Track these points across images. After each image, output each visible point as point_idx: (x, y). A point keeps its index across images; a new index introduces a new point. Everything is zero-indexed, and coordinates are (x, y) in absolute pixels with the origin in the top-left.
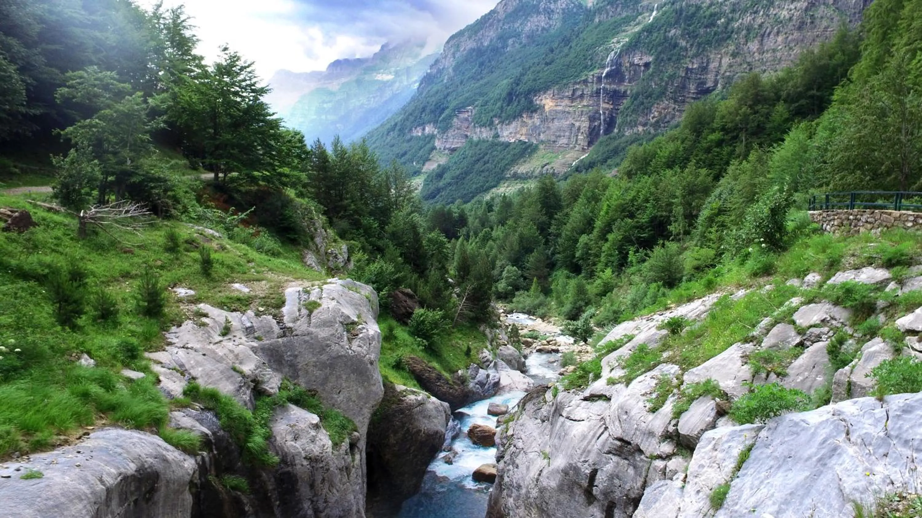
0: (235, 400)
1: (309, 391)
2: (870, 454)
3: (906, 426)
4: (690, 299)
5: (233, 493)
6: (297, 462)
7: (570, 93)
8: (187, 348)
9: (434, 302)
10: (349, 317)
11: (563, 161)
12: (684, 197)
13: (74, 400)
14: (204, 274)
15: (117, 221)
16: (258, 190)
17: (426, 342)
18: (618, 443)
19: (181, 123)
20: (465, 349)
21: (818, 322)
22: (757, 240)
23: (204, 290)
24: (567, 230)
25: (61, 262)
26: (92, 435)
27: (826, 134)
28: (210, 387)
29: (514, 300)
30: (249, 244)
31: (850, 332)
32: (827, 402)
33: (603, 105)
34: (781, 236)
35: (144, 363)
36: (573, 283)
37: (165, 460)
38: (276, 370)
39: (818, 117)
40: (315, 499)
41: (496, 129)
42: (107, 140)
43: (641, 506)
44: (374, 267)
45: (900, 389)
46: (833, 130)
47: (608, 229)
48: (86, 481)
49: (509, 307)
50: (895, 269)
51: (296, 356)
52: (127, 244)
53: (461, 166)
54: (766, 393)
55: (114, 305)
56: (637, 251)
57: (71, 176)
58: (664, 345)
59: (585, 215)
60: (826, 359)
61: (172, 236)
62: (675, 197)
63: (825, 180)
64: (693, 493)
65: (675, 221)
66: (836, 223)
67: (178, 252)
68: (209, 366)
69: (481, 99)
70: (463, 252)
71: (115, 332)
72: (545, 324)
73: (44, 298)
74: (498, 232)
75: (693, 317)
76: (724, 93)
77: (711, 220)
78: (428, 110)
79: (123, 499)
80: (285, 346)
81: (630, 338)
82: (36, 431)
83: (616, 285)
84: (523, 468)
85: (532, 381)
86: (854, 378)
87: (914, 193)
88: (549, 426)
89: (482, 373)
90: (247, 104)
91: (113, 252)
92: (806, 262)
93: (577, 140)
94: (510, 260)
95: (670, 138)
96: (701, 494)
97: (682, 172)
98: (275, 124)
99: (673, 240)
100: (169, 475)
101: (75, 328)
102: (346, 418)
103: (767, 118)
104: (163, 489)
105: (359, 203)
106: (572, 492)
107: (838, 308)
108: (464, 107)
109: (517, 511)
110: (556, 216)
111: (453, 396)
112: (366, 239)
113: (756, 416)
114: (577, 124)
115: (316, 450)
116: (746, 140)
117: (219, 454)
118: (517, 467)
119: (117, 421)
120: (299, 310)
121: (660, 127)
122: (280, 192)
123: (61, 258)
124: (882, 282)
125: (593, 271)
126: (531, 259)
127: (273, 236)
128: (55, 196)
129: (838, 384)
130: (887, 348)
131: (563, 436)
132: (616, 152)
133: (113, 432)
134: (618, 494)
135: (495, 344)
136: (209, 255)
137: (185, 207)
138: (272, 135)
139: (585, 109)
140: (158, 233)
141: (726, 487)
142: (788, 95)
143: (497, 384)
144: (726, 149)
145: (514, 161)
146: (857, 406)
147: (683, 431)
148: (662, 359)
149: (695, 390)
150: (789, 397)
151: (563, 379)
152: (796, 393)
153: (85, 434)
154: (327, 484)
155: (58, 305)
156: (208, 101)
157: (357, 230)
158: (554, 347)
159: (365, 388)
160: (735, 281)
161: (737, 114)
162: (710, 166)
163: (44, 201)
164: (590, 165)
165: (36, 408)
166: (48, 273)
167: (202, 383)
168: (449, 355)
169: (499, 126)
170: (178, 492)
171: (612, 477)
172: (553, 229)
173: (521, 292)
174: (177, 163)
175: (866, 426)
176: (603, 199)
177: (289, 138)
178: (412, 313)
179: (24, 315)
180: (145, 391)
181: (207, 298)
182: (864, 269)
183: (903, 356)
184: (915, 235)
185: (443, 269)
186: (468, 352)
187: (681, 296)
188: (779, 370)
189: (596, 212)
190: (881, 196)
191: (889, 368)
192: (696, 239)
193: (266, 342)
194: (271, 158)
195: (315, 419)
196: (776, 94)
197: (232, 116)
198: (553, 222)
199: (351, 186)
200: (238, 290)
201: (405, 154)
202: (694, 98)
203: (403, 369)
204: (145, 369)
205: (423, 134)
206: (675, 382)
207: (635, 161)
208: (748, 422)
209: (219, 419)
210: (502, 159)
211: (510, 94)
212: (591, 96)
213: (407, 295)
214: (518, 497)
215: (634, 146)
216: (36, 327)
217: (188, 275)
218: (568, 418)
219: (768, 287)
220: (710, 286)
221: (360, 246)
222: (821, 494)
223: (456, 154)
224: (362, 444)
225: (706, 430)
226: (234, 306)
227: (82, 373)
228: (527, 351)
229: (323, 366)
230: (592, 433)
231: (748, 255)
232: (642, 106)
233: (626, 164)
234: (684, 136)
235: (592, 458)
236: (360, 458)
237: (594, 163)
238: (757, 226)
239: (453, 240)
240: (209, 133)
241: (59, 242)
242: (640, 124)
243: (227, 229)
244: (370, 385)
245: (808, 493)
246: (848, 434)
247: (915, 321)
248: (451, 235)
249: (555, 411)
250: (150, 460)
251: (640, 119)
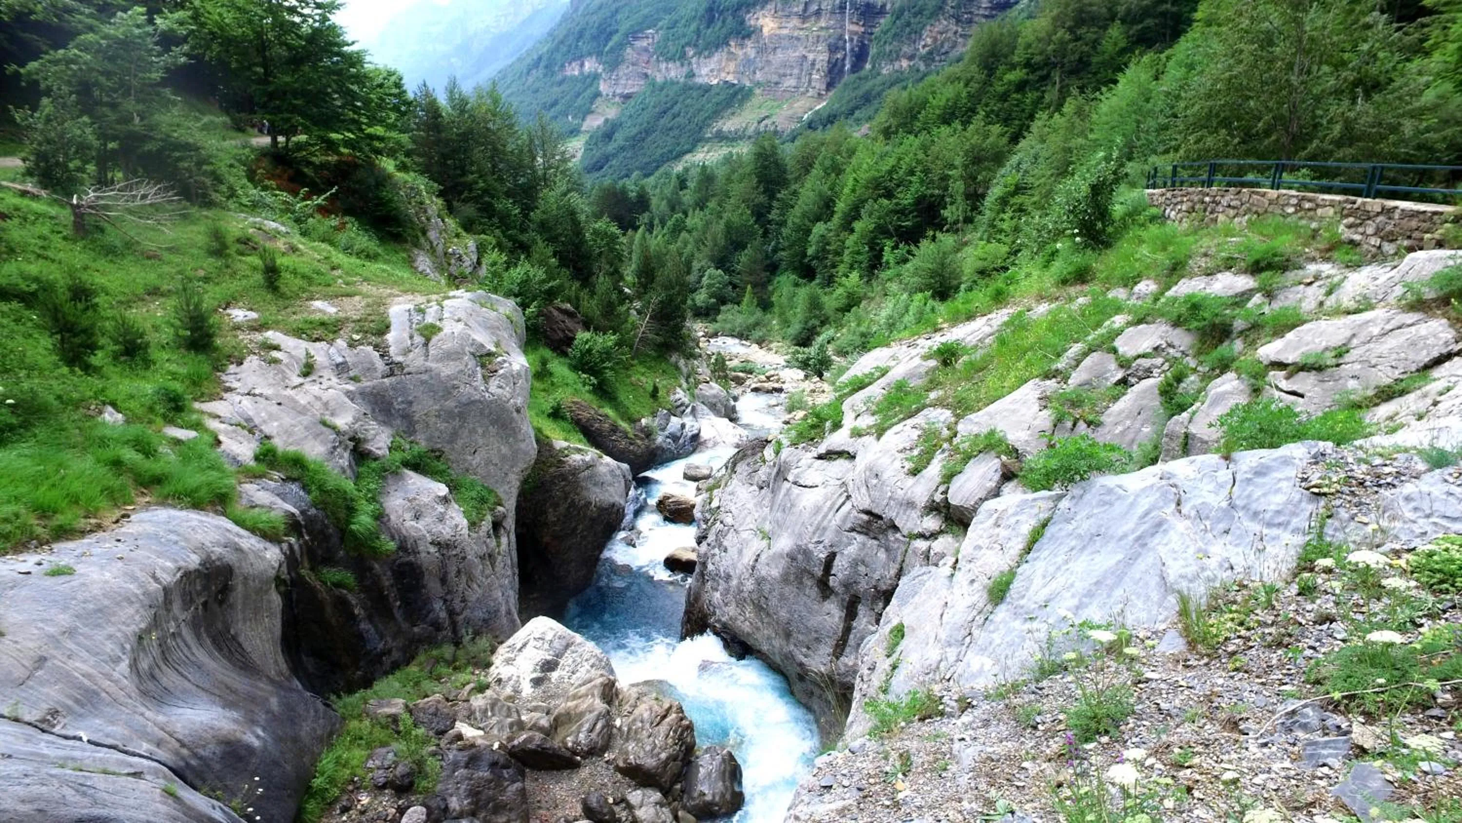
0: (329, 466)
1: (433, 451)
2: (1206, 531)
3: (1258, 493)
4: (970, 317)
5: (337, 592)
6: (421, 548)
7: (801, 7)
8: (254, 395)
9: (604, 323)
10: (482, 346)
11: (790, 112)
12: (966, 167)
13: (102, 470)
14: (268, 287)
15: (130, 212)
16: (339, 162)
17: (594, 380)
18: (865, 517)
19: (211, 59)
20: (650, 388)
21: (1149, 350)
22: (1068, 232)
23: (272, 311)
24: (794, 217)
25: (54, 274)
26: (133, 517)
27: (1180, 73)
28: (292, 449)
29: (719, 318)
30: (332, 243)
31: (1193, 365)
32: (1154, 461)
33: (850, 27)
34: (1104, 226)
35: (194, 417)
36: (803, 293)
37: (238, 549)
38: (385, 423)
39: (1171, 47)
40: (449, 597)
41: (690, 64)
42: (97, 84)
43: (894, 601)
44: (517, 273)
45: (1254, 443)
46: (1191, 67)
47: (854, 214)
48: (134, 579)
49: (712, 327)
50: (1264, 275)
51: (410, 403)
52: (150, 246)
53: (639, 120)
54: (1072, 449)
55: (141, 336)
56: (896, 247)
57: (49, 142)
58: (931, 381)
59: (820, 195)
60: (1156, 402)
61: (217, 235)
62: (952, 166)
63: (1173, 143)
64: (965, 583)
65: (952, 204)
66: (1184, 208)
67: (228, 256)
68: (287, 420)
69: (667, 17)
70: (645, 248)
71: (148, 374)
72: (762, 352)
73: (37, 326)
74: (694, 220)
75: (974, 342)
76: (1032, 8)
77: (1004, 202)
78: (587, 35)
79: (188, 601)
80: (393, 389)
81: (884, 372)
82: (55, 512)
83: (865, 297)
84: (733, 552)
85: (744, 433)
86: (1193, 429)
87: (1302, 163)
88: (770, 495)
89: (675, 422)
90: (311, 27)
91: (130, 258)
92: (1137, 265)
93: (810, 81)
94: (712, 260)
95: (948, 78)
96: (976, 585)
97: (965, 130)
98: (355, 60)
99: (948, 231)
100: (247, 569)
101: (88, 369)
102: (487, 488)
103: (1094, 48)
104: (240, 588)
105: (490, 178)
106: (801, 583)
107: (1178, 331)
108: (641, 31)
109: (726, 609)
110: (779, 196)
111: (635, 454)
112: (503, 232)
113: (1056, 480)
114: (811, 57)
115: (446, 532)
116: (1062, 81)
117: (312, 540)
118: (725, 551)
119: (167, 497)
120: (411, 337)
121: (933, 60)
122: (371, 165)
123: (53, 267)
124: (1243, 294)
125: (832, 276)
126: (743, 259)
127: (366, 231)
128: (29, 173)
129: (1171, 436)
130: (1242, 387)
131: (788, 508)
132: (867, 99)
133: (163, 514)
134: (863, 585)
135: (693, 381)
136: (273, 260)
137: (231, 188)
138: (353, 76)
139: (823, 33)
140: (195, 228)
141: (1012, 573)
142: (1129, 11)
143: (696, 437)
144: (1031, 96)
145: (716, 114)
146: (1194, 467)
147: (954, 500)
148: (928, 401)
149: (974, 443)
150: (1103, 455)
151: (789, 430)
152: (1113, 449)
153: (123, 516)
154: (464, 578)
155: (59, 337)
156: (250, 22)
157: (490, 218)
158: (776, 385)
159: (511, 446)
160: (1034, 291)
161: (1050, 42)
162: (1006, 121)
163: (13, 181)
164: (830, 119)
165: (50, 481)
166: (37, 291)
167: (279, 443)
168: (626, 397)
169: (694, 60)
170: (261, 591)
171: (855, 563)
172: (774, 215)
173: (729, 306)
174: (212, 122)
175: (1205, 493)
176: (848, 170)
177: (379, 80)
178: (573, 339)
179: (12, 351)
180: (200, 457)
181: (277, 322)
182: (1219, 276)
183: (1264, 398)
184: (1297, 227)
185: (616, 275)
186: (654, 393)
187: (958, 311)
188: (1091, 417)
189: (837, 189)
190: (1252, 168)
191: (1242, 414)
192: (982, 229)
193: (366, 384)
194: (355, 113)
195: (442, 490)
196: (1110, 9)
197: (290, 48)
198: (775, 204)
199: (477, 153)
200: (320, 311)
201: (555, 104)
202: (986, 17)
203: (563, 418)
204: (197, 426)
205: (581, 73)
206: (946, 433)
207: (895, 113)
208: (1044, 488)
209: (309, 492)
210: (700, 110)
211: (710, 10)
212: (833, 13)
213: (566, 312)
214: (727, 591)
215: (895, 90)
216: (31, 368)
217: (246, 290)
218: (795, 483)
219: (1081, 300)
220: (999, 299)
221: (494, 242)
222: (1136, 583)
223: (632, 102)
224: (510, 523)
225: (986, 499)
226: (316, 334)
227: (108, 432)
228: (737, 391)
229: (450, 415)
230: (829, 504)
231: (1054, 253)
232: (908, 30)
233: (882, 118)
234: (969, 75)
235: (827, 539)
236: (507, 542)
237: (835, 116)
238: (1071, 212)
239: (630, 232)
240: (256, 73)
241: (46, 243)
242: (904, 56)
243: (298, 221)
244: (517, 441)
245: (1120, 579)
246: (1178, 504)
247: (1285, 349)
248: (627, 224)
249: (778, 473)
250: (219, 550)
251: (905, 49)
